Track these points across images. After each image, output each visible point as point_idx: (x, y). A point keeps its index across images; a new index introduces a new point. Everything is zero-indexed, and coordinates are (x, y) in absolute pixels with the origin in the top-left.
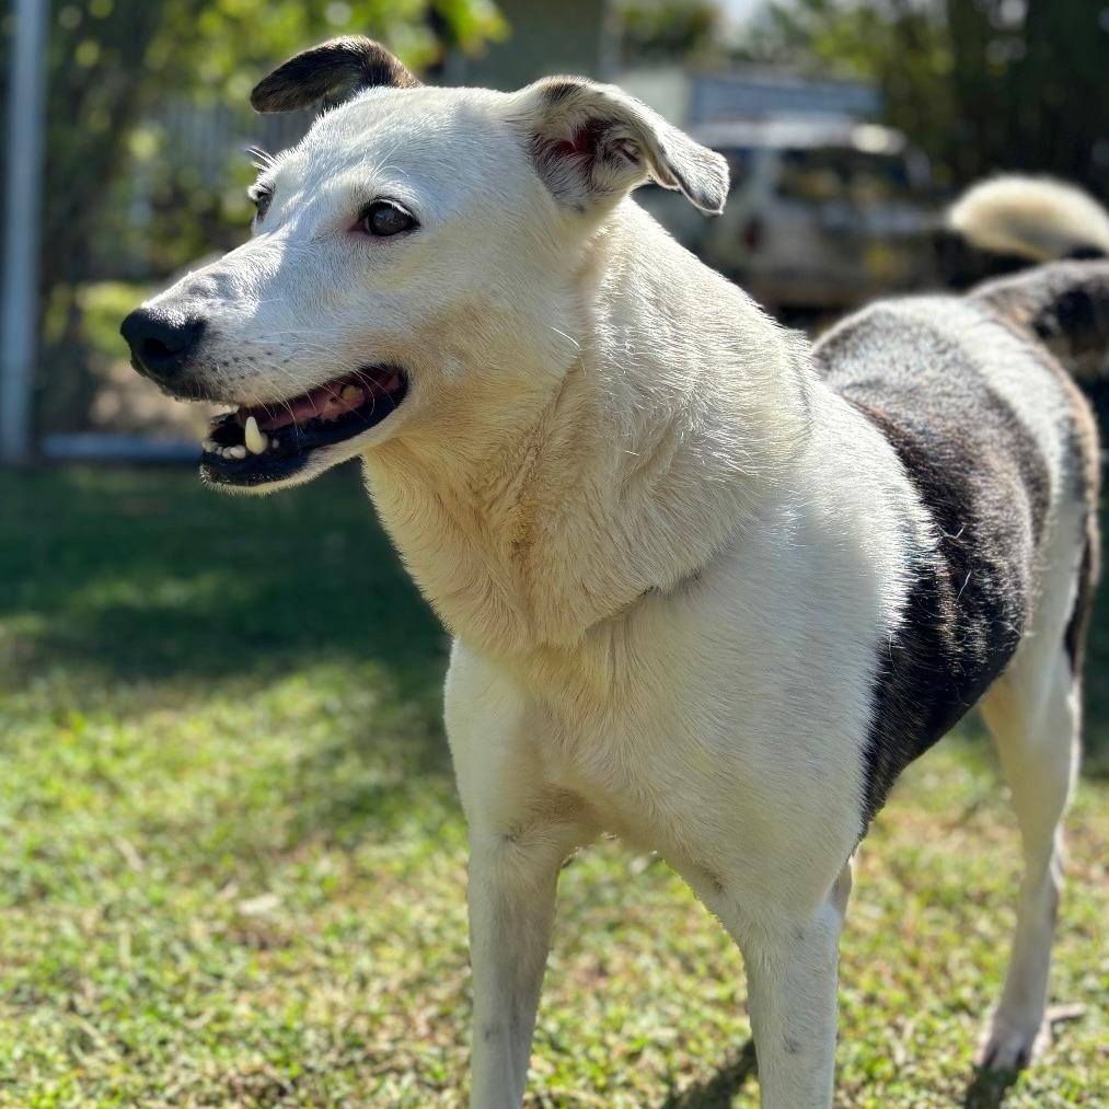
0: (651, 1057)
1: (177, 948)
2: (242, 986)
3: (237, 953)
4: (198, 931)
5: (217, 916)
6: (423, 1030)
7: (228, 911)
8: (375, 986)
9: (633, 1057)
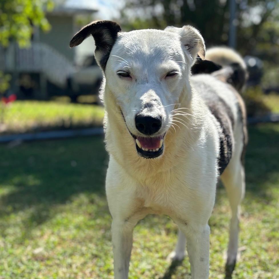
0: (147, 273)
1: (19, 264)
2: (39, 271)
3: (36, 263)
4: (24, 259)
5: (27, 255)
6: (88, 275)
7: (30, 253)
8: (74, 266)
9: (143, 273)
